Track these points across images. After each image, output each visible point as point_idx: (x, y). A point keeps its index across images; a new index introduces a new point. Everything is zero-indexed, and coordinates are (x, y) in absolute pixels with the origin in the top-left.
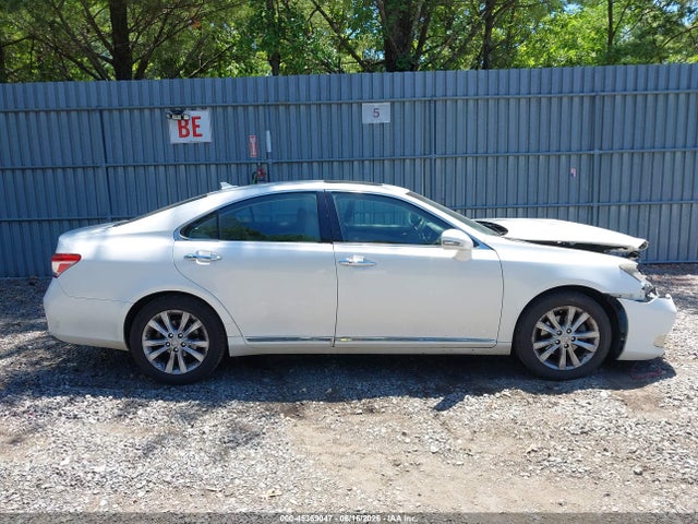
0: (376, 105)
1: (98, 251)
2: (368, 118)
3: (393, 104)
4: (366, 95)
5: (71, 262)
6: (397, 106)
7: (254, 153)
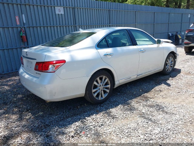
0: (59, 8)
1: (72, 57)
2: (57, 12)
3: (64, 7)
4: (56, 4)
5: (63, 63)
6: (65, 9)
7: (18, 23)
